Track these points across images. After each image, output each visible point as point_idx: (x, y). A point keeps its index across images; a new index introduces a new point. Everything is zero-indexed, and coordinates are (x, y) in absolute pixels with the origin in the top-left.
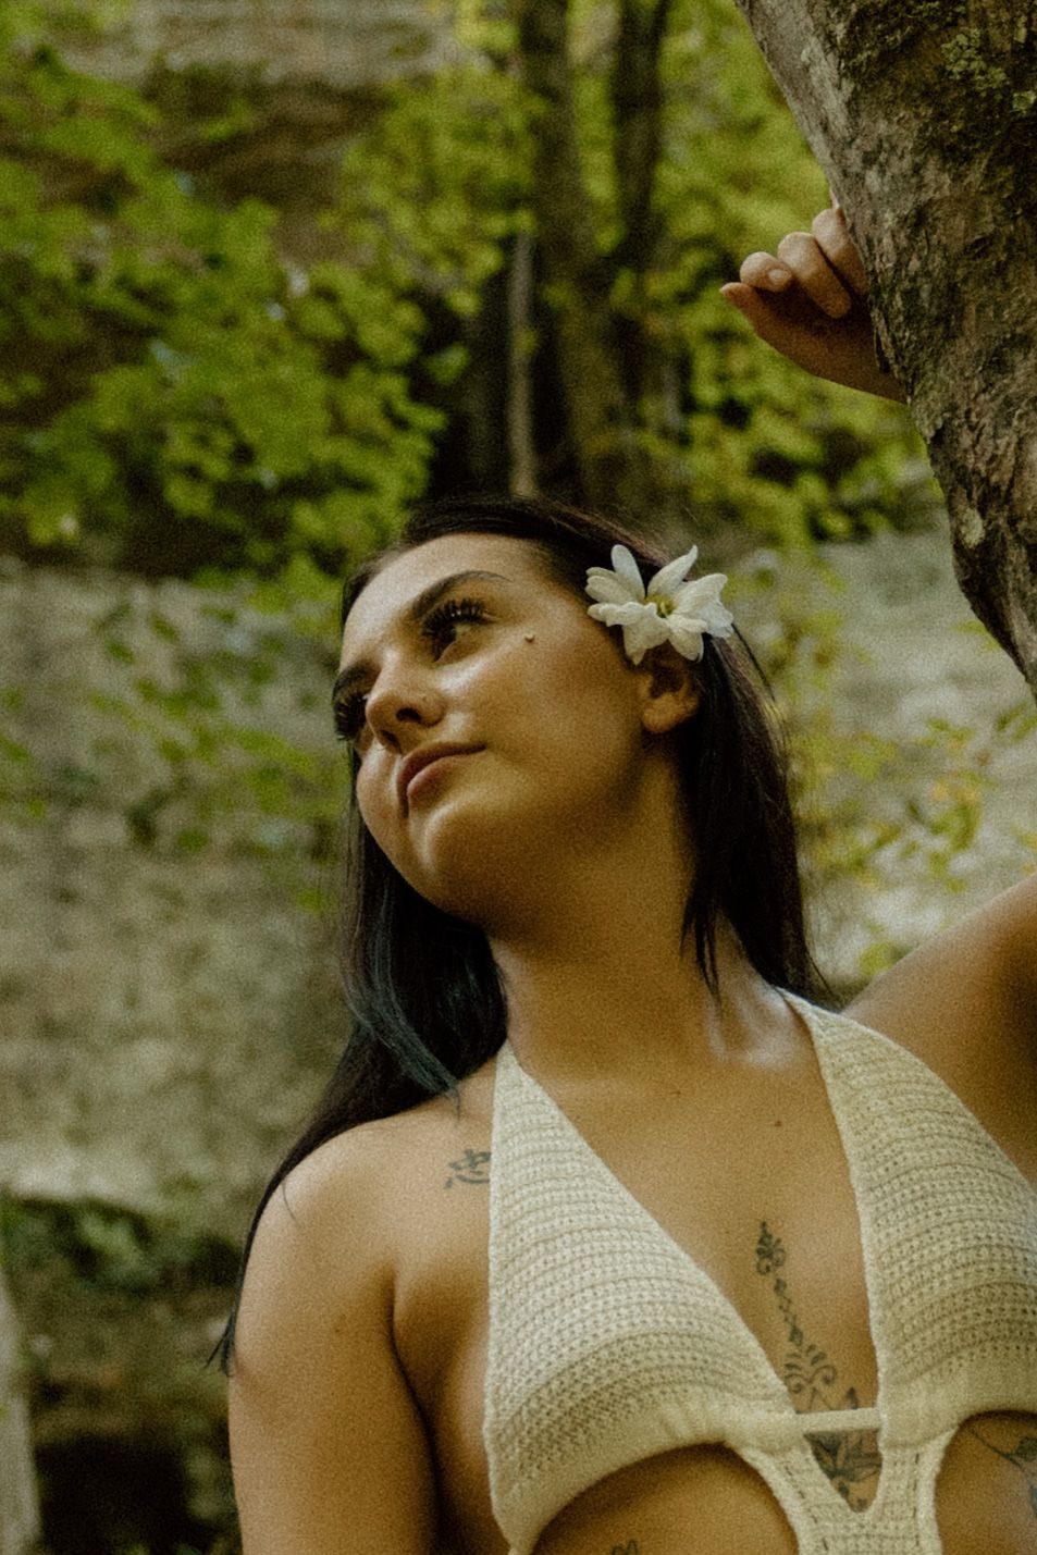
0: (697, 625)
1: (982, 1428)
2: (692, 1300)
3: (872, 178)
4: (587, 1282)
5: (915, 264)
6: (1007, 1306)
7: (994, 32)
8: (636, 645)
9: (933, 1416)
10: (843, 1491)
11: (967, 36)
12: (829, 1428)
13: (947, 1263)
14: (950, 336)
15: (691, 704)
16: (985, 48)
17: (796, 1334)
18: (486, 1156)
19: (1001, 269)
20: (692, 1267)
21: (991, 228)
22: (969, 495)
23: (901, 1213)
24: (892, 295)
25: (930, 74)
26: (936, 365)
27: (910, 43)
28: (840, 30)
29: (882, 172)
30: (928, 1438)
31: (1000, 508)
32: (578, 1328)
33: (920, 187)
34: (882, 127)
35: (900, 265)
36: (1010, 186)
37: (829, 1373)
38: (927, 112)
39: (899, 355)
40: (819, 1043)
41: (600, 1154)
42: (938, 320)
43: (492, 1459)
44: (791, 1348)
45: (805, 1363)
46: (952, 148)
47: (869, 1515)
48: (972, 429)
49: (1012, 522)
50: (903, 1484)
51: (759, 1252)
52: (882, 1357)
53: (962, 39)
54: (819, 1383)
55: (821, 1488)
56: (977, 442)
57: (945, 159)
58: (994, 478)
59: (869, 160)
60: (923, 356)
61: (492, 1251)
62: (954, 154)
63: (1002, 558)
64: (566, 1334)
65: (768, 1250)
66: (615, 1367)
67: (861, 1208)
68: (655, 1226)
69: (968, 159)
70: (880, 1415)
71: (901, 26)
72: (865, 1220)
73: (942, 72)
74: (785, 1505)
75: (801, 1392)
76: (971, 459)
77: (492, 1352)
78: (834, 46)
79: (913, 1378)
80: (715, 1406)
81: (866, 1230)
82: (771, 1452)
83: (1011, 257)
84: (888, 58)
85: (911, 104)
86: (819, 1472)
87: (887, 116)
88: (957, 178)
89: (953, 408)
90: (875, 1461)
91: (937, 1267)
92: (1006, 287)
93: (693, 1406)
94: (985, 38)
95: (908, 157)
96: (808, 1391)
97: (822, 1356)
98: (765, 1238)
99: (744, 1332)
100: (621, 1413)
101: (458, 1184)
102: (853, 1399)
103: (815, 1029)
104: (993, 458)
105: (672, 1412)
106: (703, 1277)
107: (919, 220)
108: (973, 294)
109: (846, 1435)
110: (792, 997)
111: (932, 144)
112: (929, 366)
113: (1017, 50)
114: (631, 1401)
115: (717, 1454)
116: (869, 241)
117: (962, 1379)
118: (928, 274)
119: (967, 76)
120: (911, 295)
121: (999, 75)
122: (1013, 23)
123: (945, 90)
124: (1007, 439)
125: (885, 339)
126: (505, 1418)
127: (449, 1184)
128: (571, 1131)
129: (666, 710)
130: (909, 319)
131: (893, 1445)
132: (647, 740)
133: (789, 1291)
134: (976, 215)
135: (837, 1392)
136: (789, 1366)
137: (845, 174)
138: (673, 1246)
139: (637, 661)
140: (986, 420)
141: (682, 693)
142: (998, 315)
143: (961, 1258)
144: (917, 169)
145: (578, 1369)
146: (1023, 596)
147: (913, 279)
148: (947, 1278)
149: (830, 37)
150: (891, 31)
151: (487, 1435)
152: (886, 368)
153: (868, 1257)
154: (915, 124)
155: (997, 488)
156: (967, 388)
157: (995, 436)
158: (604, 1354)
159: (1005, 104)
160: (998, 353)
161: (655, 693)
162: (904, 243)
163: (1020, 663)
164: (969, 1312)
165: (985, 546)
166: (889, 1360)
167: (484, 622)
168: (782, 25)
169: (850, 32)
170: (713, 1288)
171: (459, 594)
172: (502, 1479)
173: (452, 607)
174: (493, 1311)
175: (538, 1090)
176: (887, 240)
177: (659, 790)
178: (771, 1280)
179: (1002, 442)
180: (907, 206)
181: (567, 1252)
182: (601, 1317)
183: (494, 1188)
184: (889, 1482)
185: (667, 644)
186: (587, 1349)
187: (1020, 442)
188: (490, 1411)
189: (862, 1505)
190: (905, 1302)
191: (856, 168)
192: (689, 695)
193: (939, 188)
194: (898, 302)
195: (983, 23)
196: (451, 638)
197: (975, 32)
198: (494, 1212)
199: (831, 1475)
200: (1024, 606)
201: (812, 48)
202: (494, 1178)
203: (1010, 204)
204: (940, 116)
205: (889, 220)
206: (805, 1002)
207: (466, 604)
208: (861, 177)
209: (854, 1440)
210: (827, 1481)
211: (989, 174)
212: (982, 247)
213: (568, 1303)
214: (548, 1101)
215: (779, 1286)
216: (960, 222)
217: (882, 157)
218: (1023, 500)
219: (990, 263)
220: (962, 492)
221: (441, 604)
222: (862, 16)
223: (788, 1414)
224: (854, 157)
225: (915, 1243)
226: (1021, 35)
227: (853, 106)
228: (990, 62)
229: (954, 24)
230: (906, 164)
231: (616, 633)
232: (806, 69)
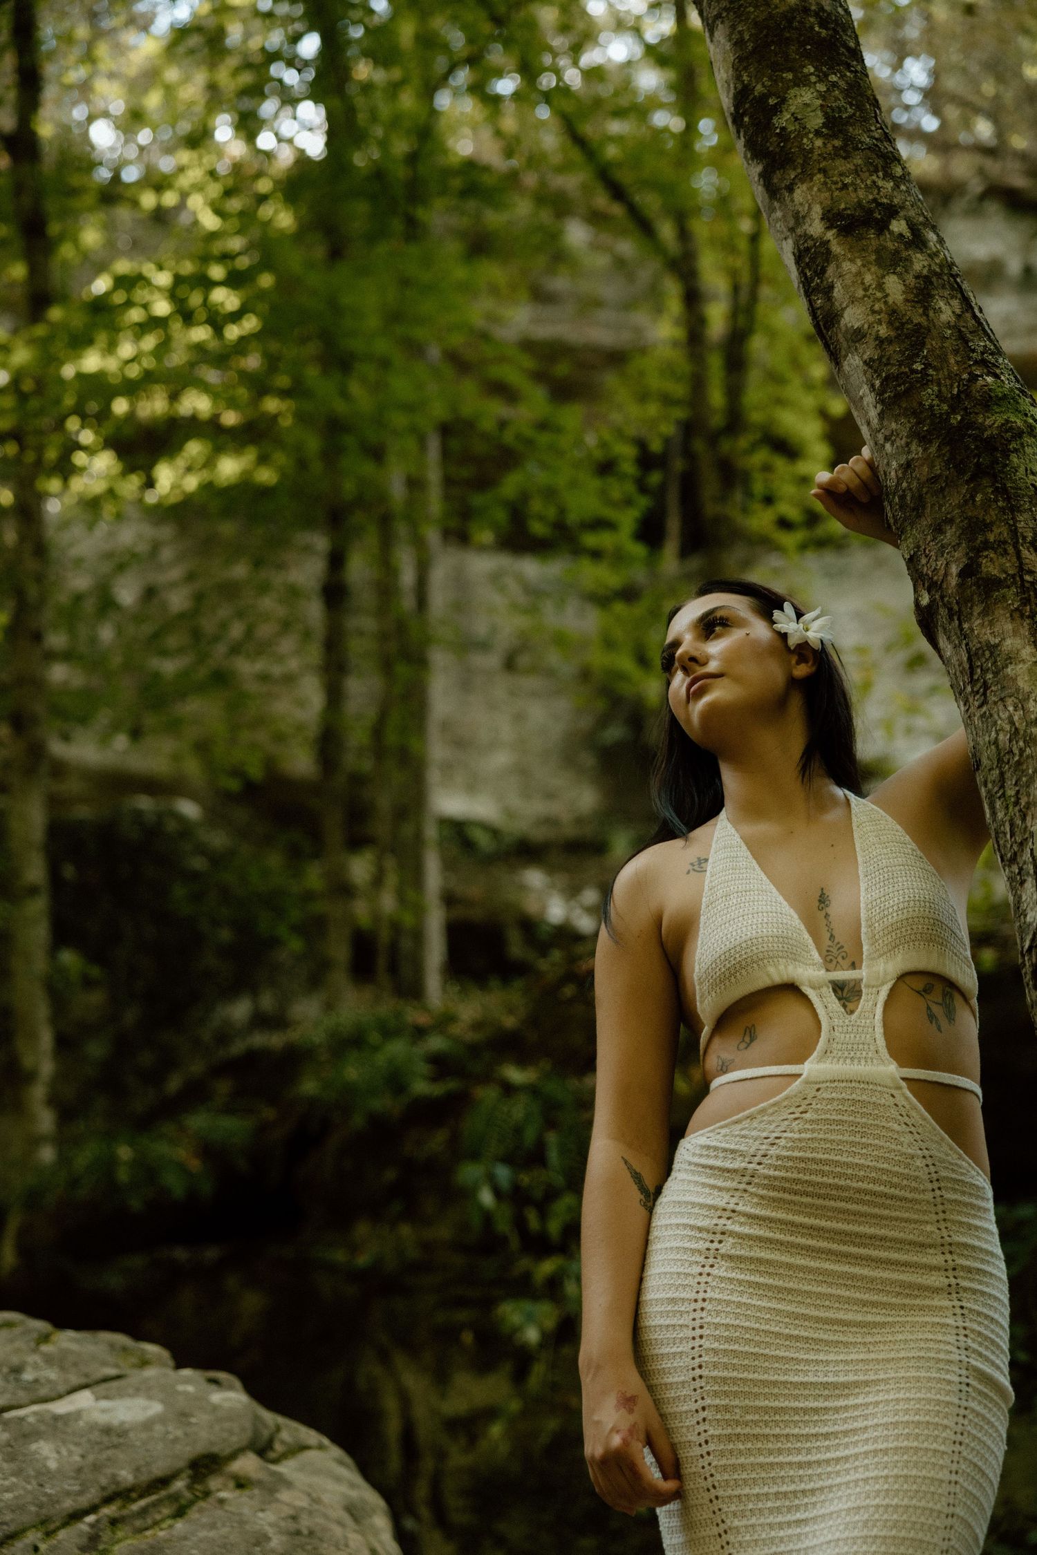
0: (819, 635)
1: (907, 979)
2: (785, 921)
3: (888, 446)
4: (741, 914)
5: (905, 485)
6: (920, 927)
7: (943, 389)
8: (792, 642)
9: (886, 973)
10: (844, 1006)
11: (932, 390)
12: (839, 978)
13: (895, 908)
14: (919, 516)
15: (814, 669)
16: (939, 396)
17: (832, 937)
18: (706, 860)
19: (942, 489)
20: (788, 907)
21: (939, 472)
22: (924, 585)
23: (878, 886)
24: (894, 497)
25: (915, 405)
26: (912, 528)
27: (907, 391)
28: (877, 383)
29: (892, 444)
30: (883, 984)
31: (937, 591)
32: (734, 933)
33: (909, 452)
34: (894, 425)
35: (899, 484)
36: (948, 455)
37: (844, 954)
38: (913, 421)
39: (896, 522)
40: (853, 812)
41: (756, 859)
42: (914, 509)
43: (697, 987)
44: (830, 943)
45: (834, 950)
46: (924, 437)
47: (854, 1017)
48: (926, 556)
49: (942, 597)
50: (871, 1003)
51: (820, 901)
52: (865, 948)
53: (929, 391)
54: (840, 959)
55: (835, 1005)
56: (928, 562)
57: (920, 442)
58: (935, 578)
59: (887, 439)
60: (906, 524)
61: (704, 900)
62: (924, 439)
63: (937, 612)
64: (729, 936)
65: (823, 900)
66: (749, 951)
67: (861, 884)
68: (774, 890)
69: (930, 442)
70: (863, 973)
71: (904, 383)
72: (862, 889)
73: (920, 404)
74: (818, 1011)
75: (829, 961)
76: (925, 569)
77: (699, 942)
78: (874, 390)
79: (879, 957)
80: (790, 968)
81: (863, 894)
82: (814, 988)
83: (947, 484)
84: (898, 397)
85: (906, 416)
86: (834, 997)
87: (896, 422)
88: (925, 450)
89: (918, 547)
90: (859, 994)
91: (891, 910)
92: (944, 497)
93: (782, 967)
94: (940, 391)
95: (904, 439)
96: (834, 962)
97: (842, 947)
98: (822, 894)
99: (807, 936)
100: (750, 970)
101: (692, 872)
102: (853, 966)
103: (853, 805)
104: (935, 569)
105: (771, 970)
106: (792, 912)
107: (907, 466)
108: (929, 500)
109: (850, 981)
110: (847, 792)
111: (915, 435)
112: (909, 528)
113: (953, 397)
114: (755, 965)
115: (791, 989)
116: (885, 473)
117: (899, 957)
118: (911, 489)
119: (931, 406)
120: (902, 497)
121: (945, 407)
122: (952, 386)
123: (921, 412)
124: (941, 563)
125: (890, 515)
126: (703, 970)
127: (688, 872)
128: (744, 848)
129: (802, 671)
130: (901, 507)
131: (868, 986)
132: (792, 682)
133: (831, 919)
134: (932, 467)
135: (846, 963)
136: (828, 951)
137: (876, 444)
138: (781, 898)
139: (792, 648)
140: (932, 553)
141: (810, 664)
142: (940, 508)
143: (901, 906)
144: (908, 444)
145: (732, 951)
146: (945, 629)
147: (904, 491)
148: (895, 914)
149: (873, 386)
150: (900, 385)
151: (696, 978)
152: (889, 527)
153: (862, 905)
154: (908, 425)
155: (936, 583)
156: (925, 539)
157: (936, 560)
158: (744, 945)
159: (948, 419)
160: (939, 525)
161: (798, 663)
162: (901, 475)
163: (941, 657)
164: (903, 930)
165: (929, 606)
166: (868, 950)
167: (728, 626)
168: (852, 379)
169: (882, 384)
170: (796, 916)
171: (719, 614)
172: (701, 997)
173: (715, 619)
174: (701, 925)
175: (733, 831)
176: (893, 473)
177: (796, 705)
178: (823, 913)
179: (939, 563)
180: (903, 460)
181: (735, 901)
182: (744, 929)
183: (708, 874)
184: (863, 1003)
185: (806, 643)
186: (737, 942)
187: (947, 564)
188: (697, 970)
189: (852, 1012)
190: (877, 925)
191: (881, 442)
192: (813, 665)
193: (917, 454)
194: (897, 499)
195: (939, 384)
196: (714, 631)
197: (936, 388)
198: (706, 883)
199: (839, 999)
200: (945, 633)
201: (865, 389)
202: (709, 869)
203: (948, 462)
204: (918, 423)
205: (894, 464)
206: (853, 795)
207: (721, 618)
208: (883, 446)
209: (852, 984)
210: (837, 1001)
211: (939, 448)
212: (934, 480)
213: (732, 922)
214: (737, 835)
215: (827, 915)
216: (925, 469)
217: (893, 438)
218: (947, 588)
219: (937, 486)
220: (920, 582)
221: (711, 617)
222: (887, 378)
223: (823, 972)
224: (880, 437)
225: (883, 899)
226: (955, 391)
227: (881, 416)
228: (941, 401)
229: (926, 384)
230: (903, 442)
231: (784, 636)
232: (861, 398)
